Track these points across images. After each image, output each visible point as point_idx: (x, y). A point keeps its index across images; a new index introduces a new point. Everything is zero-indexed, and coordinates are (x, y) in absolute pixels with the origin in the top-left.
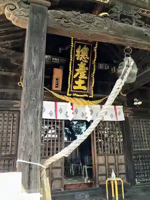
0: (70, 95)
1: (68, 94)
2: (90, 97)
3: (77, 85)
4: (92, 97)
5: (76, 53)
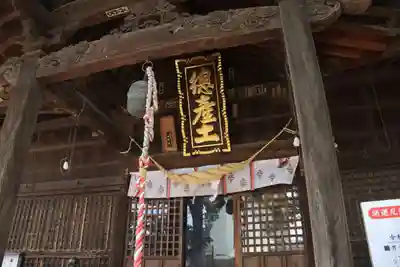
0: (189, 154)
1: (185, 154)
2: (224, 150)
3: (202, 135)
4: (229, 150)
5: (190, 85)
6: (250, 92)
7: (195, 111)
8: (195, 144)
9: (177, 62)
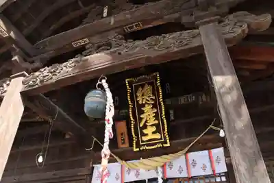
0: (138, 149)
1: (135, 149)
2: (165, 145)
3: (147, 134)
4: (168, 145)
5: (137, 97)
6: (182, 100)
7: (142, 116)
8: (143, 141)
9: (127, 80)
